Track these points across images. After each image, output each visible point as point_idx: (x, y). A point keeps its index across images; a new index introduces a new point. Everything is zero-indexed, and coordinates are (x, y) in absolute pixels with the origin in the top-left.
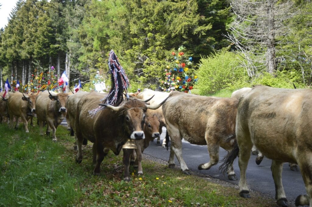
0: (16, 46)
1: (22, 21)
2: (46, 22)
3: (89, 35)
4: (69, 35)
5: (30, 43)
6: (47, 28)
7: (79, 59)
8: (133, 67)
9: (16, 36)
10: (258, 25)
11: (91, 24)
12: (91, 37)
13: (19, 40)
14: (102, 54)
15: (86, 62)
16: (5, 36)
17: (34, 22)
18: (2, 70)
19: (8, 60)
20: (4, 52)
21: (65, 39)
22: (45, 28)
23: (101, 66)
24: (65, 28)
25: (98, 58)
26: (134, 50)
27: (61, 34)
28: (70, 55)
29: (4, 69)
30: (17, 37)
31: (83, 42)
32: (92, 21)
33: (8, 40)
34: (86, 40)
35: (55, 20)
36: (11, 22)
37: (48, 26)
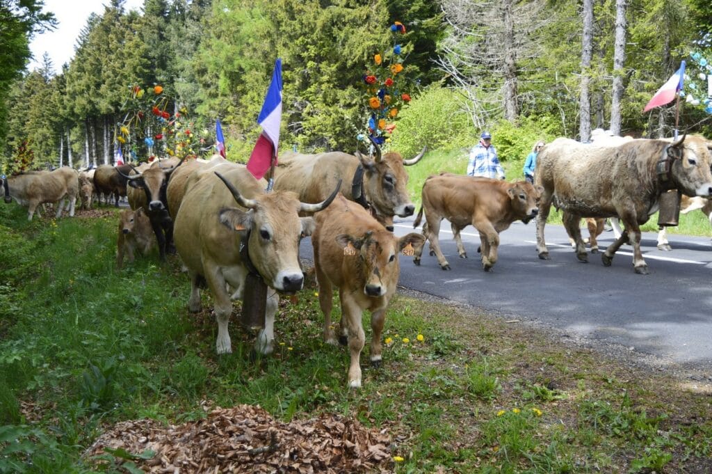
0: (91, 92)
1: (99, 49)
2: (138, 49)
3: (211, 68)
4: (178, 71)
5: (113, 86)
6: (140, 61)
7: (197, 110)
8: (285, 120)
9: (90, 75)
10: (487, 42)
11: (213, 50)
12: (215, 72)
13: (96, 82)
14: (234, 101)
15: (208, 114)
16: (70, 76)
17: (118, 51)
18: (70, 134)
19: (78, 116)
20: (71, 104)
21: (172, 78)
22: (137, 61)
23: (233, 121)
24: (171, 60)
25: (228, 107)
26: (286, 91)
27: (164, 70)
28: (182, 104)
29: (73, 133)
30: (92, 76)
31: (201, 82)
32: (215, 44)
33: (76, 83)
34: (207, 78)
35: (153, 46)
36: (80, 52)
37: (142, 57)
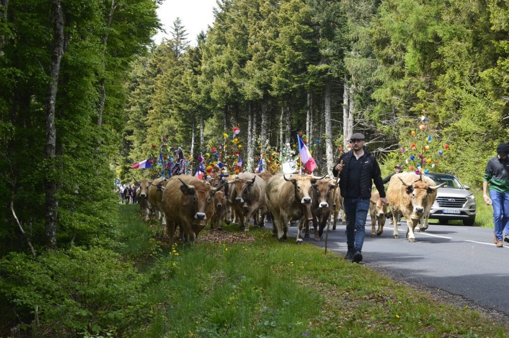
0: (233, 71)
1: (246, 14)
2: (296, 13)
3: (395, 37)
4: (350, 42)
5: (262, 63)
6: (299, 28)
7: (374, 96)
8: (499, 110)
9: (232, 48)
11: (398, 13)
12: (400, 42)
13: (240, 57)
14: (426, 82)
15: (390, 101)
16: (207, 50)
17: (270, 16)
18: (204, 126)
19: (215, 103)
20: (207, 86)
21: (341, 52)
22: (296, 28)
23: (424, 111)
24: (340, 26)
25: (418, 91)
26: (500, 70)
27: (330, 40)
28: (353, 86)
29: (207, 125)
30: (235, 50)
31: (380, 57)
32: (401, 5)
33: (214, 59)
34: (389, 50)
35: (317, 9)
36: (220, 18)
37: (301, 24)
